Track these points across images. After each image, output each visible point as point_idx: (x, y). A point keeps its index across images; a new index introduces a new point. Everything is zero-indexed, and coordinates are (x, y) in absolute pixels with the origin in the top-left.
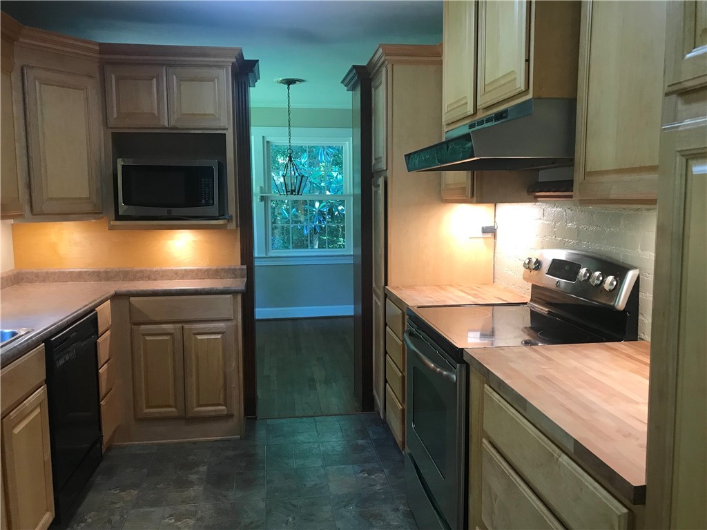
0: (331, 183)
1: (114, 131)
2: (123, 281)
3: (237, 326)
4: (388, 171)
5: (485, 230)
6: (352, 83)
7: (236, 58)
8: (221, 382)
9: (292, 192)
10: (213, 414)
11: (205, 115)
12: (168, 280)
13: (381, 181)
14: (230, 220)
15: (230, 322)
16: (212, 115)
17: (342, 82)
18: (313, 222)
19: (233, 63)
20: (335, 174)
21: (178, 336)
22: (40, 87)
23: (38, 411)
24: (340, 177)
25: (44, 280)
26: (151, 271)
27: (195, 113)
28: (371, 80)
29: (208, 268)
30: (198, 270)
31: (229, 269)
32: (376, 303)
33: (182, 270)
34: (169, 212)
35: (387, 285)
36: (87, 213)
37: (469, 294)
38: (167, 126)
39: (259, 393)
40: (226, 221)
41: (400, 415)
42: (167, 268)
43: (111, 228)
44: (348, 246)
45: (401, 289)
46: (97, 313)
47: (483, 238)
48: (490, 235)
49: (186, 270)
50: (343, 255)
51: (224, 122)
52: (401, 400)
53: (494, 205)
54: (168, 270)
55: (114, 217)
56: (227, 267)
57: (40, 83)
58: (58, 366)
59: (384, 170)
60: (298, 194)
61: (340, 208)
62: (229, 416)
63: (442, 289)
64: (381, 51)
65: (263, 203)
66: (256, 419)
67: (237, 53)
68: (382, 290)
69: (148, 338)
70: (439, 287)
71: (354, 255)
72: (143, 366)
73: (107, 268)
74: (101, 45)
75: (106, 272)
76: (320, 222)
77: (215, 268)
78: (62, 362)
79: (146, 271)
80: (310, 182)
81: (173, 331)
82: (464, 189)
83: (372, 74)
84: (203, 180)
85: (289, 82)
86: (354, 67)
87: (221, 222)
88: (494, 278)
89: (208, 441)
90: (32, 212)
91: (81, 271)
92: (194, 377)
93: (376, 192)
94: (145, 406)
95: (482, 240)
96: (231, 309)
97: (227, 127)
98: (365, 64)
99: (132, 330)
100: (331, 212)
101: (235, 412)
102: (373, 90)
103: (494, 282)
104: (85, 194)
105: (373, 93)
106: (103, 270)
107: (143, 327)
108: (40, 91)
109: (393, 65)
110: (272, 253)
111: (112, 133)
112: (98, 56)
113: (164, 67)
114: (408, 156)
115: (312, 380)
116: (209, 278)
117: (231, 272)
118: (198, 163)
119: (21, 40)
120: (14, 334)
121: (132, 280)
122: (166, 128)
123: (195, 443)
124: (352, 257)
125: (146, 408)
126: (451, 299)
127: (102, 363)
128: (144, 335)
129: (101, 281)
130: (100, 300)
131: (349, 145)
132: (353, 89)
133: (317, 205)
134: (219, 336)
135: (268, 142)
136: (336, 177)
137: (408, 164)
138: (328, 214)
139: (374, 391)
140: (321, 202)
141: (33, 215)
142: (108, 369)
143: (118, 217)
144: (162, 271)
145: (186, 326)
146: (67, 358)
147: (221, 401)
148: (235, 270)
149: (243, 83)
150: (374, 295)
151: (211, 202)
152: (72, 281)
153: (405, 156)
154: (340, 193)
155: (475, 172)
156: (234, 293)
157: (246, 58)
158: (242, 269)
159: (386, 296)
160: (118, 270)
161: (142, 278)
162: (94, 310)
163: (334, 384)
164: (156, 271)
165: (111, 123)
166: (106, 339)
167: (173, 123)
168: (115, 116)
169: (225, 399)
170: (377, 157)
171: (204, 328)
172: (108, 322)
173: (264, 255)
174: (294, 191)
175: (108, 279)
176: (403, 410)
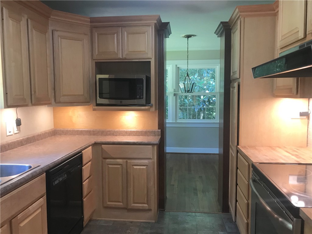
0: (210, 86)
1: (96, 61)
2: (101, 135)
3: (154, 162)
4: (240, 79)
5: (302, 114)
6: (220, 32)
7: (157, 20)
8: (146, 192)
9: (188, 91)
10: (141, 208)
11: (140, 51)
12: (122, 136)
13: (236, 85)
14: (152, 106)
15: (151, 160)
16: (144, 51)
17: (215, 33)
18: (200, 106)
19: (155, 24)
20: (211, 82)
21: (125, 166)
22: (61, 40)
23: (40, 210)
24: (214, 84)
25: (65, 134)
26: (115, 131)
27: (135, 51)
28: (231, 29)
29: (142, 130)
30: (137, 131)
31: (152, 132)
32: (232, 154)
33: (129, 131)
34: (121, 102)
35: (238, 145)
36: (82, 102)
37: (293, 155)
38: (121, 58)
39: (168, 195)
40: (149, 107)
41: (245, 226)
42: (122, 130)
43: (94, 110)
44: (217, 118)
45: (247, 149)
46: (82, 154)
47: (301, 119)
48: (305, 117)
49: (131, 131)
50: (214, 123)
51: (150, 55)
52: (246, 218)
53: (308, 99)
54: (123, 131)
55: (95, 105)
56: (151, 130)
57: (61, 38)
58: (54, 185)
59: (238, 79)
60: (191, 92)
61: (213, 99)
62: (150, 210)
63: (274, 150)
64: (237, 10)
65: (175, 97)
66: (164, 210)
67: (157, 18)
68: (235, 147)
69: (110, 166)
70: (271, 148)
71: (219, 123)
72: (107, 180)
73: (94, 129)
74: (91, 18)
75: (93, 131)
76: (203, 106)
77: (145, 130)
78: (57, 182)
79: (112, 131)
80: (199, 87)
81: (122, 163)
82: (291, 89)
83: (231, 26)
84: (138, 85)
85: (188, 37)
86: (222, 23)
87: (147, 107)
88: (307, 144)
89: (138, 222)
90: (55, 102)
91: (82, 130)
92: (132, 188)
93: (233, 91)
94: (107, 201)
95: (300, 120)
96: (152, 153)
97: (151, 57)
98: (227, 20)
99: (102, 161)
100: (209, 101)
101: (153, 209)
102: (232, 34)
103: (307, 146)
104: (81, 93)
105: (232, 36)
106: (92, 130)
107: (108, 160)
108: (61, 42)
109: (244, 18)
110: (179, 121)
111: (95, 62)
112: (90, 24)
113: (121, 28)
114: (254, 69)
115: (195, 189)
116: (142, 135)
117: (152, 133)
118: (136, 77)
119: (51, 17)
120: (30, 167)
121: (105, 136)
122: (121, 59)
123: (131, 222)
124: (218, 124)
125: (108, 202)
126: (281, 158)
127: (85, 179)
128: (108, 164)
129: (91, 135)
130: (85, 147)
131: (218, 67)
132: (220, 36)
133: (202, 97)
134: (145, 167)
135: (178, 67)
136: (212, 84)
137: (254, 74)
138: (208, 102)
139: (230, 203)
140: (204, 96)
141: (56, 103)
142: (89, 182)
143: (98, 105)
144: (120, 131)
145: (129, 161)
146: (61, 179)
147: (145, 202)
148: (155, 132)
149: (162, 35)
150: (230, 149)
151: (142, 97)
152: (78, 135)
153: (252, 69)
154: (213, 92)
155: (299, 78)
156: (153, 145)
157: (163, 21)
158: (158, 132)
159: (238, 152)
160: (99, 130)
161: (110, 135)
162: (81, 152)
163: (207, 193)
164: (117, 131)
165: (95, 57)
166: (88, 166)
167: (124, 56)
168: (97, 53)
169: (147, 201)
170: (234, 71)
171: (137, 163)
172: (90, 158)
173: (175, 122)
174: (189, 91)
175: (94, 135)
176: (248, 224)
